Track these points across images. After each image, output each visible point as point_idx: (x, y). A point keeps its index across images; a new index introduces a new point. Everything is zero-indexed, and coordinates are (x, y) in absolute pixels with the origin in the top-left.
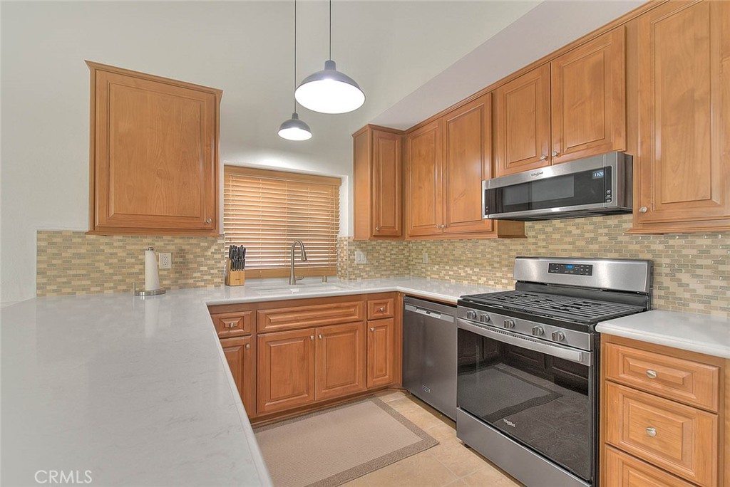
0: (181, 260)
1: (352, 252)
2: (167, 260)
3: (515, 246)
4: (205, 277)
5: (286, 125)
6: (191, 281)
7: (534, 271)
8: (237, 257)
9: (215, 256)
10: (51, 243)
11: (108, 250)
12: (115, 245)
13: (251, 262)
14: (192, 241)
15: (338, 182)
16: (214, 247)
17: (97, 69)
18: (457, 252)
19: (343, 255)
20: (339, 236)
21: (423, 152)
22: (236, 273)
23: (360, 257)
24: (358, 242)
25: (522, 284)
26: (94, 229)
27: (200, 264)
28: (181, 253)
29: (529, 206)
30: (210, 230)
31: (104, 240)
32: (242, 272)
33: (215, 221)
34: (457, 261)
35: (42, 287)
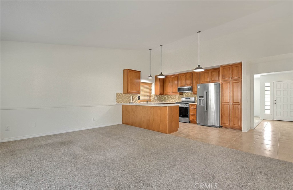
1: (155, 97)
3: (181, 96)
5: (149, 77)
7: (184, 99)
8: (139, 97)
10: (118, 95)
11: (124, 96)
15: (152, 84)
18: (173, 97)
19: (153, 97)
20: (152, 94)
21: (168, 80)
23: (156, 98)
24: (156, 95)
25: (182, 101)
27: (135, 99)
28: (133, 97)
29: (183, 91)
32: (139, 100)
34: (173, 99)
35: (117, 102)
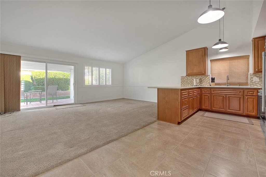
0: (201, 80)
1: (252, 78)
2: (198, 80)
4: (205, 84)
5: (221, 49)
6: (203, 84)
8: (213, 80)
9: (208, 80)
10: (182, 78)
12: (190, 78)
13: (216, 81)
14: (203, 77)
15: (249, 56)
16: (207, 78)
17: (187, 51)
22: (212, 83)
23: (256, 79)
24: (255, 74)
26: (187, 76)
28: (201, 79)
30: (204, 74)
31: (189, 77)
32: (214, 83)
33: (205, 72)
35: (181, 84)
